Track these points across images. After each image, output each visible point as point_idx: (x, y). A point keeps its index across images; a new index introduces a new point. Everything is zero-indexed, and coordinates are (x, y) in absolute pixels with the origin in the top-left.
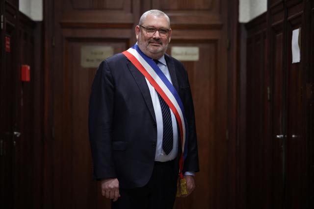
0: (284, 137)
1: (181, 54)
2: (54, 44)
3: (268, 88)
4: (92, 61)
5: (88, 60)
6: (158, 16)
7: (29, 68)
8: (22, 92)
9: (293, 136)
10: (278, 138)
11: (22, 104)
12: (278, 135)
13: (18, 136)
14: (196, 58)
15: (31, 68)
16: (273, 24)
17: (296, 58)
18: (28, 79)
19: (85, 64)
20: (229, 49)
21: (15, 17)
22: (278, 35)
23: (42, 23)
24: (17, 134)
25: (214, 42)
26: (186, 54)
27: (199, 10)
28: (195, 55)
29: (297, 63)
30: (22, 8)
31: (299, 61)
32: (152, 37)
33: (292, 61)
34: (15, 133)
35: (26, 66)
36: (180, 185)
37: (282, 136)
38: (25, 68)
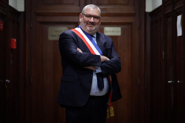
0: (173, 82)
1: (110, 32)
2: (31, 26)
3: (163, 52)
4: (55, 36)
5: (52, 36)
6: (94, 9)
7: (15, 40)
8: (11, 55)
9: (178, 82)
10: (169, 83)
11: (11, 63)
12: (169, 81)
13: (8, 82)
14: (119, 34)
15: (16, 40)
16: (166, 13)
17: (180, 33)
18: (15, 47)
19: (51, 38)
20: (139, 29)
21: (6, 9)
22: (169, 19)
23: (24, 13)
24: (8, 81)
25: (130, 24)
26: (113, 31)
27: (121, 4)
28: (119, 32)
29: (180, 36)
30: (11, 3)
31: (181, 35)
32: (89, 21)
33: (177, 35)
34: (7, 80)
35: (14, 39)
36: (109, 111)
37: (172, 81)
38: (13, 40)
